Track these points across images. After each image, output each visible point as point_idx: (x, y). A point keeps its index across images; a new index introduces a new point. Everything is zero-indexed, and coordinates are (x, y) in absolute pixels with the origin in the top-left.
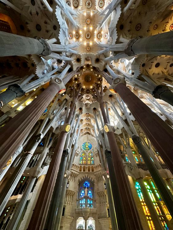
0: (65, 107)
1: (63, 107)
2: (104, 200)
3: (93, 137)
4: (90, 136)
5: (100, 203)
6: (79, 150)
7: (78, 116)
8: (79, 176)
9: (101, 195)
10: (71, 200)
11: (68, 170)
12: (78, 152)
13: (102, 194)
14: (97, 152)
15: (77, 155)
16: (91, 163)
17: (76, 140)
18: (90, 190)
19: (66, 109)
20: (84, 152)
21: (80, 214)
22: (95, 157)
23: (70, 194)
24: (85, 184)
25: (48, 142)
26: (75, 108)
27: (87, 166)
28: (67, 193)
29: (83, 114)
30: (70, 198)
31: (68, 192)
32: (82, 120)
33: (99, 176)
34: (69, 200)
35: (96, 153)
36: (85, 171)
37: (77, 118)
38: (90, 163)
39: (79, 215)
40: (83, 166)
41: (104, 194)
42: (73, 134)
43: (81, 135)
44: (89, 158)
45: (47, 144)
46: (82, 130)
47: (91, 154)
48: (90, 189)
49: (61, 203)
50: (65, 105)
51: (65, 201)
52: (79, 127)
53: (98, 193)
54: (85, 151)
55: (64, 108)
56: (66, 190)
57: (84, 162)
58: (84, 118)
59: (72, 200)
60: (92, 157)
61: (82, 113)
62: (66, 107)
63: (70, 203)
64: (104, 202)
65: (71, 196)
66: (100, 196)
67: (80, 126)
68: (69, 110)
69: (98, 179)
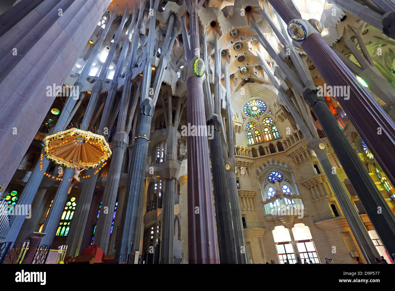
0: (176, 35)
1: (172, 35)
2: (320, 192)
3: (264, 85)
4: (255, 87)
5: (313, 199)
6: (240, 119)
7: (213, 45)
8: (254, 165)
9: (310, 186)
10: (252, 205)
11: (229, 157)
12: (239, 125)
13: (314, 184)
14: (282, 111)
15: (239, 129)
16: (273, 136)
17: (226, 97)
18: (284, 185)
19: (180, 38)
20: (251, 122)
21: (275, 221)
22: (280, 123)
23: (248, 196)
24: (272, 177)
25: (171, 117)
26: (201, 27)
27: (267, 145)
28: (242, 196)
29: (223, 34)
30: (250, 202)
31: (243, 194)
32: (225, 53)
33: (298, 156)
34: (249, 205)
35: (279, 114)
36: (264, 154)
37: (213, 51)
38: (270, 138)
39: (275, 223)
40: (257, 147)
41: (317, 182)
42: (215, 85)
43: (234, 88)
44: (266, 130)
45: (171, 121)
46: (232, 76)
47: (268, 122)
48: (283, 182)
49: (235, 212)
50: (176, 29)
51: (242, 208)
52: (223, 71)
53: (302, 184)
54: (253, 118)
55: (175, 38)
56: (238, 191)
57: (257, 139)
58: (229, 46)
59: (254, 204)
60: (273, 126)
61: (220, 35)
62: (180, 33)
63: (252, 209)
64: (321, 196)
65: (251, 200)
66: (309, 189)
67: (227, 68)
68: (189, 37)
69: (298, 160)
